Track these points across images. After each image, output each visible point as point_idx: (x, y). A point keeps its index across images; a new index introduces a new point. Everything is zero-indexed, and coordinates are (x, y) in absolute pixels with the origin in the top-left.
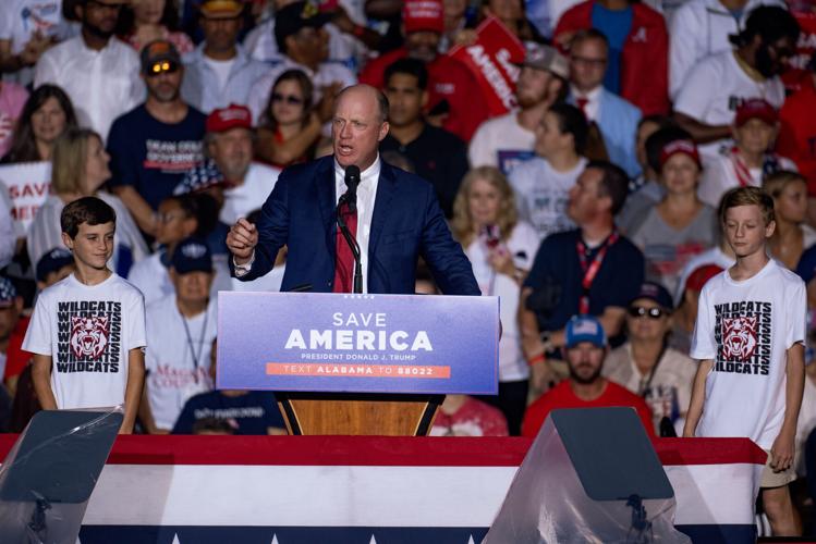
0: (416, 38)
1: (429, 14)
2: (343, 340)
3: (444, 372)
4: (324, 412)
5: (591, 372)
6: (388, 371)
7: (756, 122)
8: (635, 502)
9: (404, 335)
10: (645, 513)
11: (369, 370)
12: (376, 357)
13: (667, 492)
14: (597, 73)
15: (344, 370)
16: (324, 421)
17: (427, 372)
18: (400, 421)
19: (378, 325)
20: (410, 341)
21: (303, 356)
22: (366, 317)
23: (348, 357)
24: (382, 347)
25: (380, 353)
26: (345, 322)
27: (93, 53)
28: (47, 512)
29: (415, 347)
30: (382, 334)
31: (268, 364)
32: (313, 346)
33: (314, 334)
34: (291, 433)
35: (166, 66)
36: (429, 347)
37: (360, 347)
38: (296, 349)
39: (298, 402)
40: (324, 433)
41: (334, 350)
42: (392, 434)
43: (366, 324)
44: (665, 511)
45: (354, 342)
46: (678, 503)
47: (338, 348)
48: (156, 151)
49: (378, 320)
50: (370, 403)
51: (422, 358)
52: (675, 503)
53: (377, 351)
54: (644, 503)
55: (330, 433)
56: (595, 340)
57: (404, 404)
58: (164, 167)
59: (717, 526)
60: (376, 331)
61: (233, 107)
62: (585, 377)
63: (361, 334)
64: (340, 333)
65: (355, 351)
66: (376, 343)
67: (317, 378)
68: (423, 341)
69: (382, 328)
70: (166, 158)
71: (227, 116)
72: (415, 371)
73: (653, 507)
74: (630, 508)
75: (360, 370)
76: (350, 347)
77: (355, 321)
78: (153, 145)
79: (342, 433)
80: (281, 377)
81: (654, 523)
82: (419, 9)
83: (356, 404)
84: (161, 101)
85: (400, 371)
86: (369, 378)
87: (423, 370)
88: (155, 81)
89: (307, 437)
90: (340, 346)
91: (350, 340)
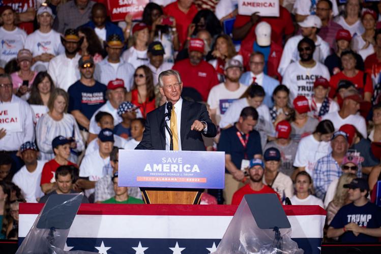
0: (193, 53)
1: (198, 45)
2: (166, 168)
3: (204, 180)
4: (158, 196)
5: (259, 177)
6: (182, 180)
7: (321, 87)
8: (276, 229)
9: (189, 166)
10: (280, 234)
11: (176, 179)
12: (178, 175)
13: (288, 225)
14: (260, 67)
15: (166, 179)
16: (159, 199)
17: (198, 180)
18: (187, 199)
19: (179, 162)
20: (191, 168)
21: (151, 174)
22: (175, 159)
23: (168, 174)
24: (181, 170)
25: (180, 173)
26: (167, 161)
27: (69, 60)
28: (54, 233)
29: (193, 171)
30: (181, 166)
31: (138, 177)
32: (155, 170)
33: (155, 165)
34: (146, 203)
35: (89, 65)
36: (198, 171)
37: (172, 171)
38: (148, 171)
39: (149, 191)
40: (158, 203)
41: (163, 172)
42: (184, 204)
43: (175, 162)
44: (287, 233)
45: (170, 169)
46: (292, 230)
47: (164, 171)
48: (85, 97)
49: (179, 160)
50: (176, 192)
51: (196, 175)
52: (291, 230)
53: (179, 172)
54: (280, 230)
55: (161, 203)
57: (189, 192)
58: (89, 102)
59: (307, 239)
60: (178, 164)
61: (117, 80)
62: (257, 179)
63: (173, 166)
64: (165, 165)
65: (170, 172)
66: (178, 169)
67: (156, 182)
68: (196, 169)
69: (181, 164)
70: (89, 99)
71: (115, 83)
72: (193, 180)
73: (283, 232)
74: (275, 232)
75: (172, 179)
76: (169, 171)
77: (170, 161)
78: (84, 94)
79: (165, 203)
80: (142, 182)
81: (283, 237)
82: (195, 43)
83: (171, 192)
84: (86, 78)
85: (188, 180)
86: (175, 182)
87: (196, 179)
88: (84, 71)
89: (152, 204)
90: (165, 170)
91: (169, 168)
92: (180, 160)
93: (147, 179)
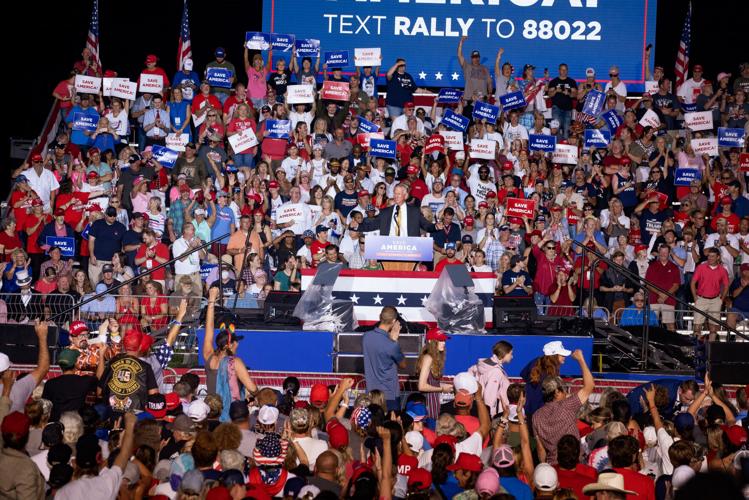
2: (395, 248)
4: (390, 265)
8: (465, 287)
13: (473, 285)
15: (395, 255)
16: (390, 267)
17: (416, 255)
18: (409, 267)
20: (411, 248)
21: (386, 251)
22: (404, 242)
23: (396, 252)
26: (396, 243)
28: (324, 288)
29: (412, 250)
31: (376, 253)
33: (388, 246)
34: (382, 270)
36: (416, 250)
37: (399, 249)
38: (384, 250)
39: (384, 262)
41: (393, 250)
42: (406, 270)
44: (472, 290)
48: (345, 201)
50: (402, 263)
51: (414, 252)
52: (475, 288)
55: (391, 270)
56: (453, 248)
57: (409, 263)
58: (347, 205)
63: (399, 246)
64: (394, 246)
65: (397, 250)
66: (403, 249)
68: (414, 248)
70: (347, 203)
71: (363, 192)
73: (469, 289)
74: (464, 289)
80: (379, 256)
81: (470, 293)
83: (398, 263)
84: (348, 189)
89: (386, 271)
91: (397, 247)
93: (383, 254)
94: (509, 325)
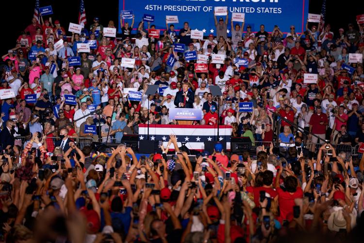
4: (181, 122)
12: (187, 116)
23: (184, 116)
31: (175, 116)
32: (180, 114)
57: (190, 121)
64: (183, 113)
68: (193, 114)
83: (185, 121)
87: (193, 117)
92: (188, 111)
93: (178, 117)
94: (238, 151)
